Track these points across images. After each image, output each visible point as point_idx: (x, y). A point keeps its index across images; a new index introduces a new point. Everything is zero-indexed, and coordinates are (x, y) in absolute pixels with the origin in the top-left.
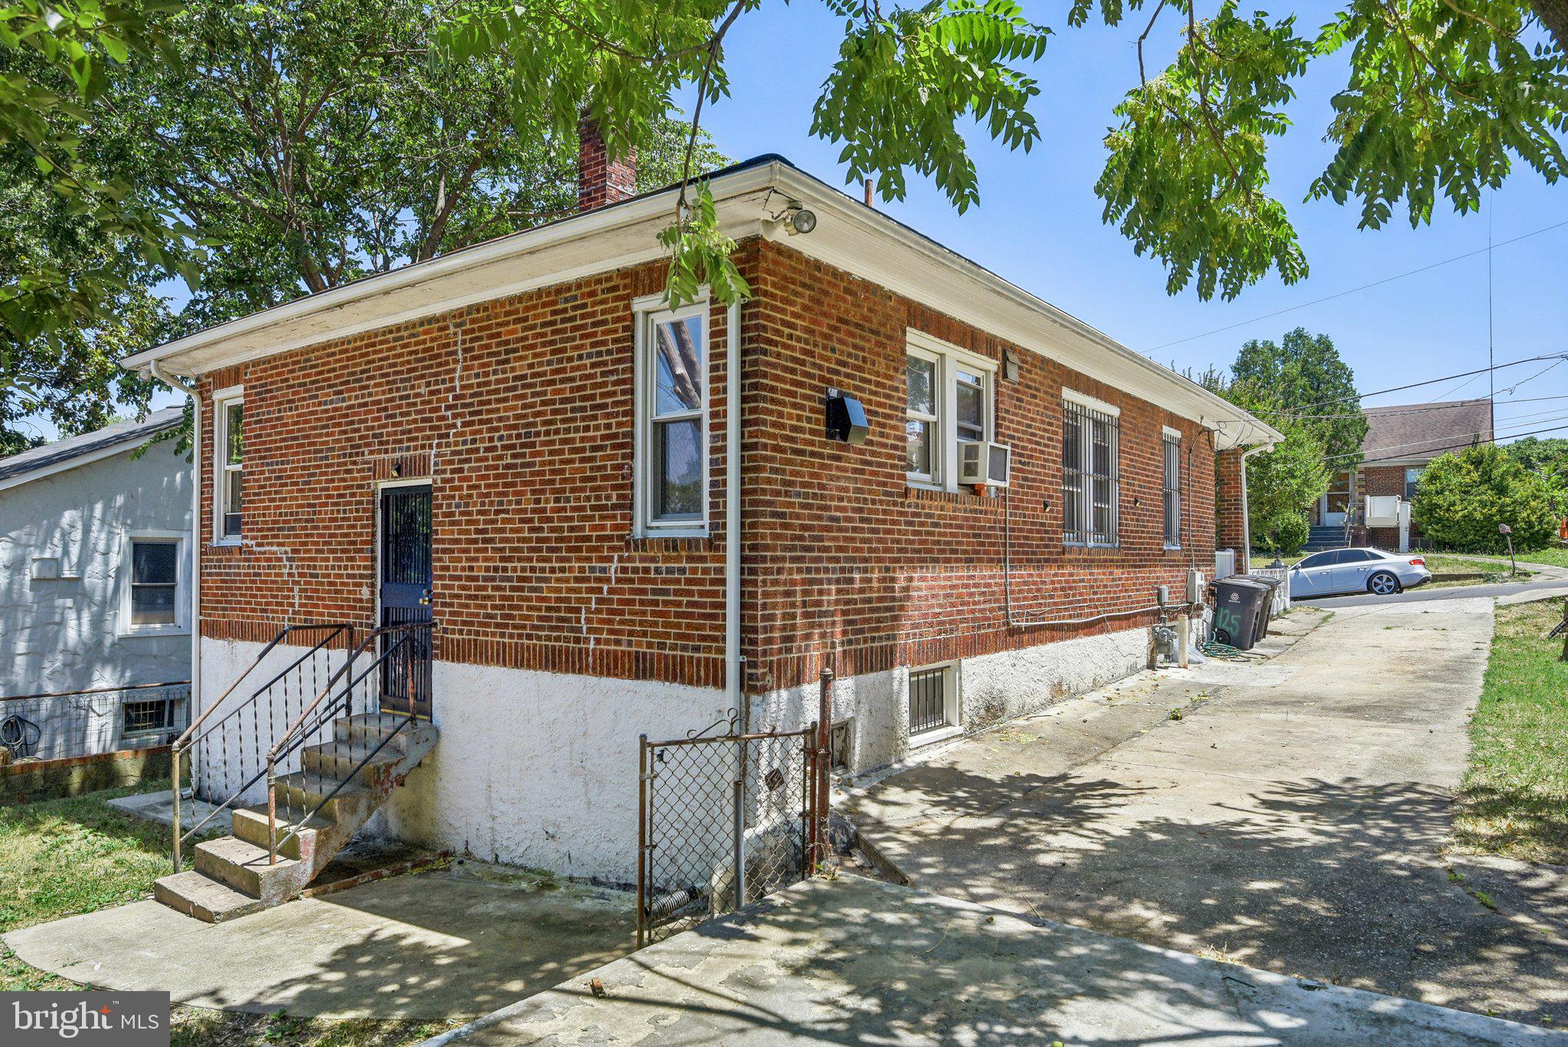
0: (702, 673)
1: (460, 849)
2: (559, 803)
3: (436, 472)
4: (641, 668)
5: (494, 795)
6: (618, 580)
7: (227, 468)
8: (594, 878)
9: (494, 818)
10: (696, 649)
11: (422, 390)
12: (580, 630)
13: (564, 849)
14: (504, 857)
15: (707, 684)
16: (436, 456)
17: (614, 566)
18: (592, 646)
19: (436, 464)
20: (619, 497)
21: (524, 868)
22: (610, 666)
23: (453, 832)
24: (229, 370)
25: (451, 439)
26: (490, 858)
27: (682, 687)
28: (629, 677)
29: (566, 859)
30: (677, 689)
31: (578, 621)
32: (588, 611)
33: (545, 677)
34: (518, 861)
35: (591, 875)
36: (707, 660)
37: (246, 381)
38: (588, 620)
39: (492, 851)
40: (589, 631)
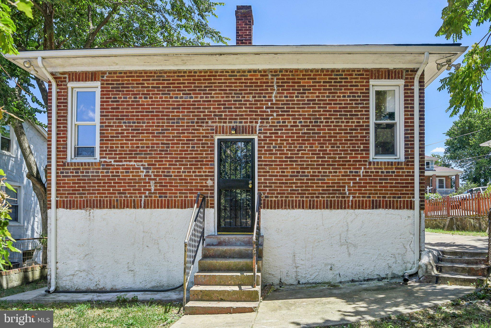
0: (402, 205)
1: (276, 281)
2: (334, 256)
3: (259, 133)
4: (375, 205)
5: (297, 258)
6: (363, 176)
7: (76, 123)
8: (353, 280)
9: (297, 267)
10: (399, 197)
11: (251, 99)
12: (345, 194)
13: (337, 272)
14: (302, 281)
15: (404, 208)
16: (259, 127)
17: (362, 171)
18: (351, 198)
19: (259, 130)
20: (364, 147)
21: (316, 283)
22: (360, 205)
23: (271, 276)
24: (83, 73)
25: (270, 121)
26: (295, 283)
27: (393, 210)
28: (369, 208)
29: (338, 276)
30: (391, 211)
31: (344, 190)
32: (349, 187)
33: (326, 212)
34: (311, 281)
35: (351, 279)
36: (404, 201)
37: (102, 80)
38: (349, 190)
39: (296, 280)
40: (349, 194)
